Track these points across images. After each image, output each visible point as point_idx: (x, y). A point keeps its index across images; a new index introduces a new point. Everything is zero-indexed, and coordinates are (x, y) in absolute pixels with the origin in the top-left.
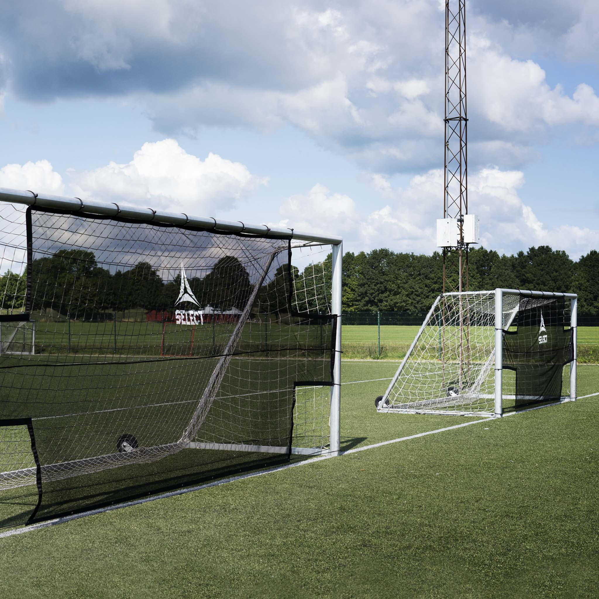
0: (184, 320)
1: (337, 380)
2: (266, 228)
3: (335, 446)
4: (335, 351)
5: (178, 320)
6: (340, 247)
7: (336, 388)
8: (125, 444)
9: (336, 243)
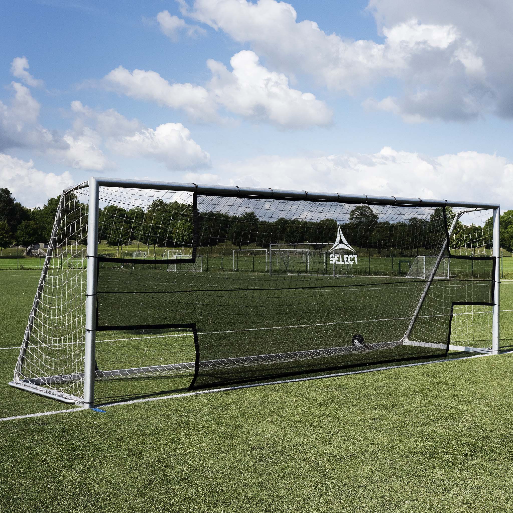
0: (339, 261)
1: (496, 302)
2: (419, 200)
3: (495, 347)
4: (495, 282)
5: (332, 261)
6: (498, 210)
7: (496, 307)
8: (356, 341)
9: (495, 208)
